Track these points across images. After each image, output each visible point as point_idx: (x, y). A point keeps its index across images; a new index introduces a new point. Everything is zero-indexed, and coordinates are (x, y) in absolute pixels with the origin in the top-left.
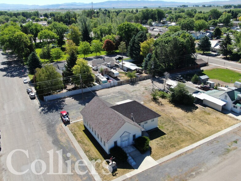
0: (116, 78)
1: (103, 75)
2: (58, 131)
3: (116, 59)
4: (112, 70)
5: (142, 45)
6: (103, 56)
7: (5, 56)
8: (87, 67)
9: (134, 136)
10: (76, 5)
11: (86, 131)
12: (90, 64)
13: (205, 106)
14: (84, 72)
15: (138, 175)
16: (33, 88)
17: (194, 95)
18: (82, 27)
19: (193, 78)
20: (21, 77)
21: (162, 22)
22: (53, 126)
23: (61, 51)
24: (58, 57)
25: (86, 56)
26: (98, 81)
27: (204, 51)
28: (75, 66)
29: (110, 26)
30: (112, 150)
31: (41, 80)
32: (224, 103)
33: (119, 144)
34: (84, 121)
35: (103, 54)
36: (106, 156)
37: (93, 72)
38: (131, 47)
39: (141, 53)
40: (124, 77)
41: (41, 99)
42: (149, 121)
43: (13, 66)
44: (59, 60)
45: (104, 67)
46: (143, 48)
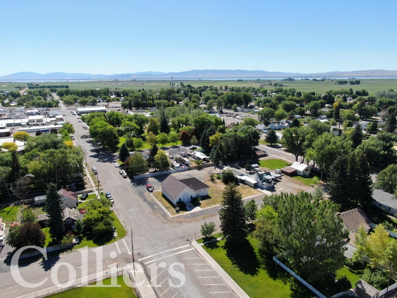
0: (187, 165)
1: (177, 162)
2: (146, 195)
3: (191, 149)
4: (185, 159)
5: (211, 138)
6: (179, 146)
7: (90, 144)
8: (165, 156)
9: (191, 196)
10: (151, 75)
11: (164, 196)
12: (167, 153)
13: (245, 184)
14: (163, 159)
15: (190, 214)
16: (124, 171)
17: (239, 177)
18: (161, 118)
19: (247, 165)
20: (111, 163)
21: (249, 105)
22: (142, 193)
23: (142, 141)
24: (139, 146)
25: (164, 146)
26: (173, 166)
27: (271, 143)
28: (157, 155)
29: (187, 118)
30: (177, 203)
31: (132, 165)
32: (256, 182)
33: (182, 200)
34: (163, 190)
35: (179, 143)
36: (174, 207)
37: (169, 159)
38: (203, 139)
39: (210, 145)
40: (194, 164)
41: (131, 178)
42: (202, 190)
43: (101, 153)
44: (139, 149)
45: (179, 156)
46: (212, 141)
